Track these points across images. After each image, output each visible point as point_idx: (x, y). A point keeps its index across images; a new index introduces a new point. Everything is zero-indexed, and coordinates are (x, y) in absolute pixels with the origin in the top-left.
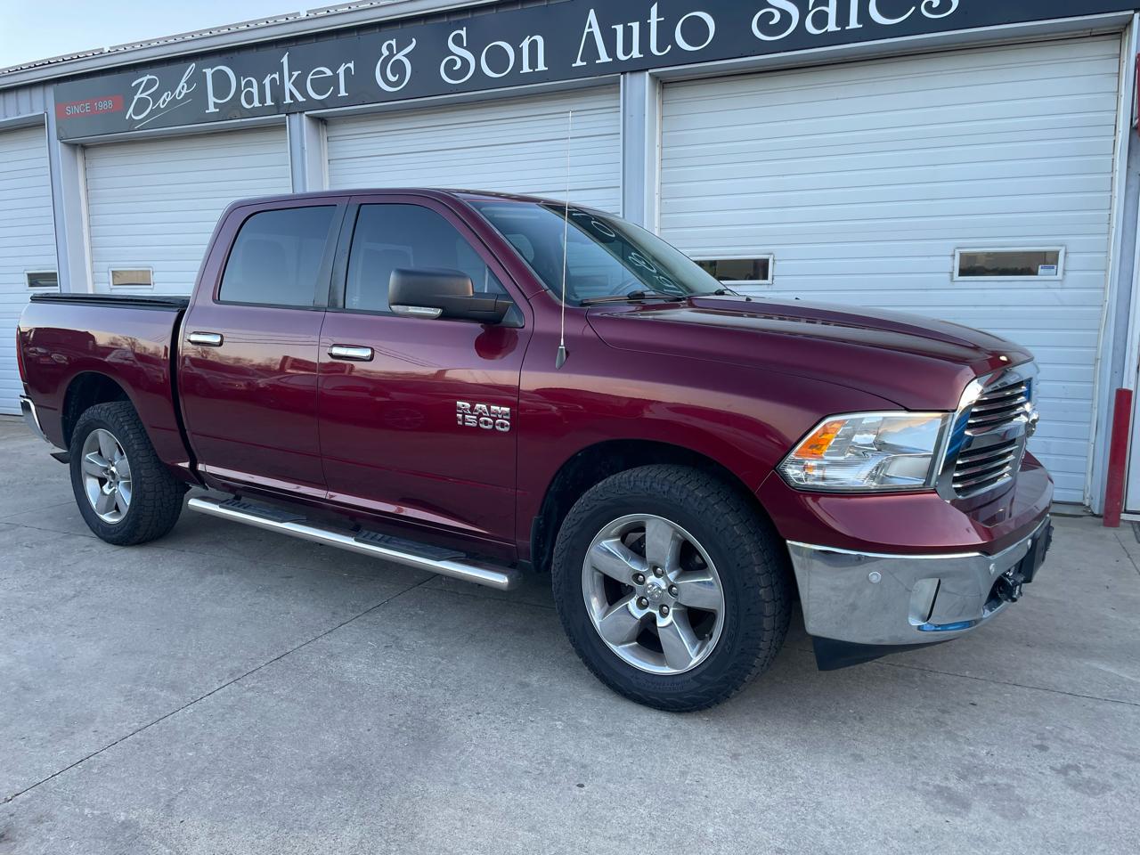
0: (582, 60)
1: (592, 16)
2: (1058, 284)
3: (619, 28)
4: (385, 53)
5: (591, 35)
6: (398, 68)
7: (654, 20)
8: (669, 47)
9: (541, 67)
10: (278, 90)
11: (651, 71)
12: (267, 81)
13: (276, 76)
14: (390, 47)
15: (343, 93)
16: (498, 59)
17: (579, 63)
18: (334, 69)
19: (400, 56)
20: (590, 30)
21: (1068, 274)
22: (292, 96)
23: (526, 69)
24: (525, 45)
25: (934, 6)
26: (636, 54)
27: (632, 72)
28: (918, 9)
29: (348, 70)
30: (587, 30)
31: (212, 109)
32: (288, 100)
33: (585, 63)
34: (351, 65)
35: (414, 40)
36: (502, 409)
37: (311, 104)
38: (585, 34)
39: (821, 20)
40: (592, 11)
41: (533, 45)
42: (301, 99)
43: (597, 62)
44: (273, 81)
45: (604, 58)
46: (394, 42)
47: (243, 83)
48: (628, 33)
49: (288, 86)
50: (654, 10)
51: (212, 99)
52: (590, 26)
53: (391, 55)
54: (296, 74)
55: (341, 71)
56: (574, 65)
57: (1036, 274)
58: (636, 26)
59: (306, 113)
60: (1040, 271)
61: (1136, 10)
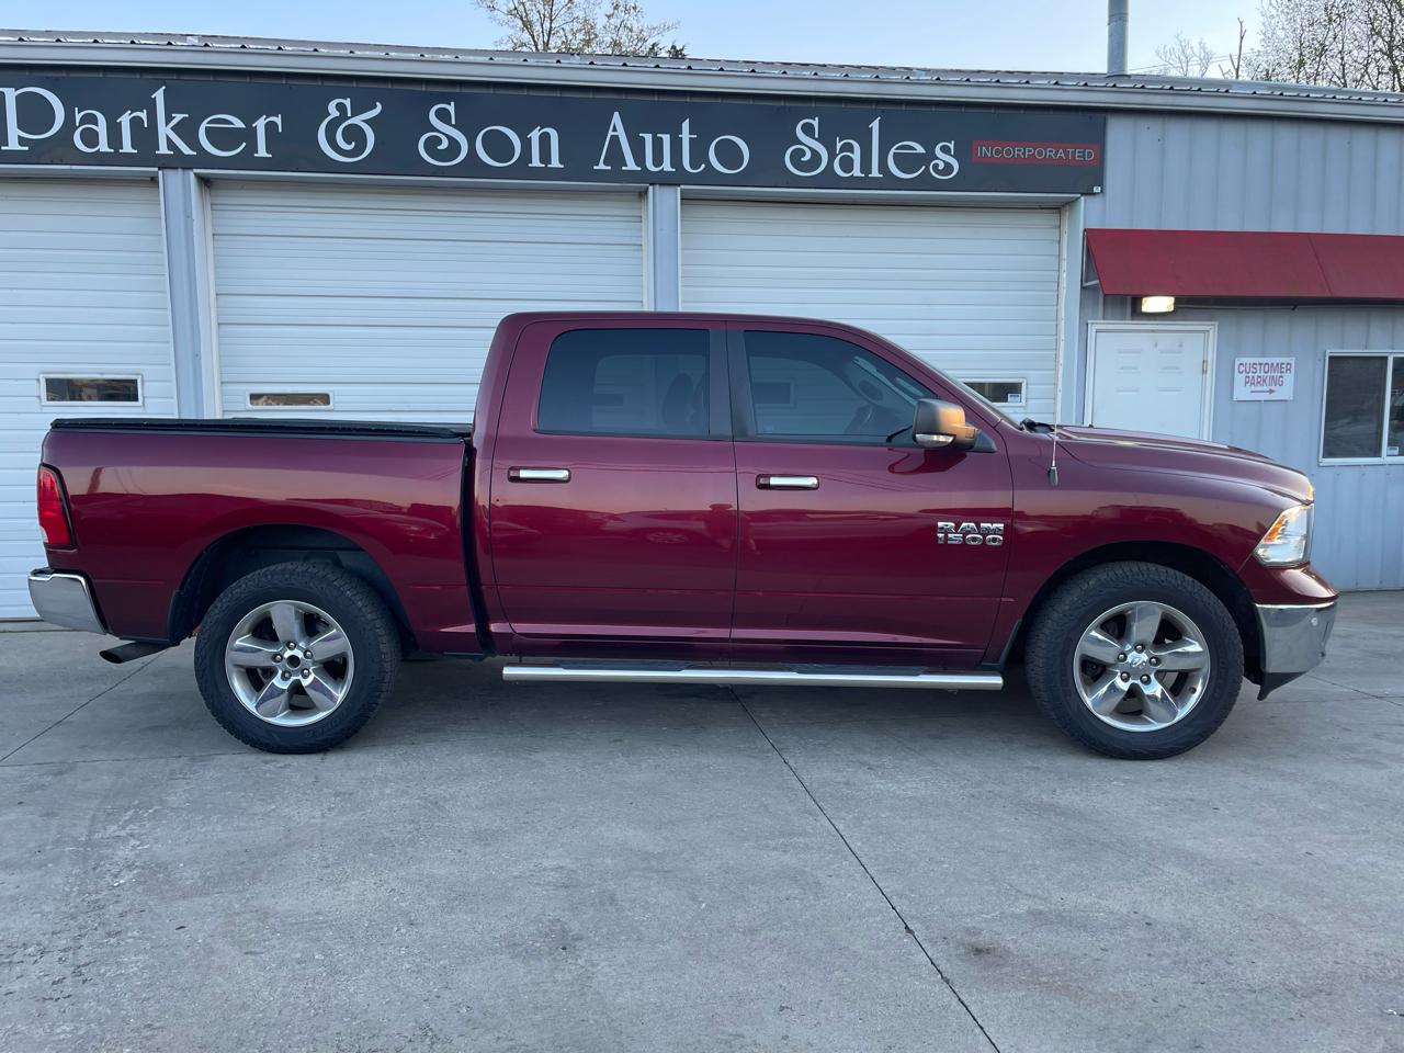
0: (605, 163)
1: (616, 118)
2: (1022, 410)
3: (648, 138)
4: (334, 113)
5: (615, 139)
6: (354, 134)
7: (686, 136)
8: (703, 166)
9: (555, 163)
10: (145, 135)
11: (682, 187)
12: (125, 120)
13: (143, 115)
14: (340, 107)
15: (262, 152)
16: (498, 147)
17: (601, 166)
18: (249, 120)
19: (357, 120)
20: (614, 133)
21: (1030, 402)
22: (170, 144)
23: (536, 162)
24: (535, 135)
25: (940, 168)
26: (667, 166)
27: (661, 184)
28: (927, 168)
29: (270, 127)
30: (610, 133)
31: (13, 145)
32: (163, 149)
33: (609, 168)
34: (278, 120)
35: (378, 104)
36: (995, 525)
37: (204, 159)
38: (609, 137)
39: (847, 164)
40: (616, 114)
41: (545, 139)
42: (186, 150)
43: (624, 168)
44: (135, 122)
45: (631, 165)
46: (347, 102)
47: (78, 117)
48: (658, 144)
49: (164, 131)
50: (686, 125)
51: (14, 132)
52: (615, 130)
53: (343, 117)
54: (178, 117)
55: (260, 124)
56: (595, 168)
57: (1006, 401)
58: (666, 138)
59: (195, 170)
60: (1009, 399)
61: (1082, 194)
